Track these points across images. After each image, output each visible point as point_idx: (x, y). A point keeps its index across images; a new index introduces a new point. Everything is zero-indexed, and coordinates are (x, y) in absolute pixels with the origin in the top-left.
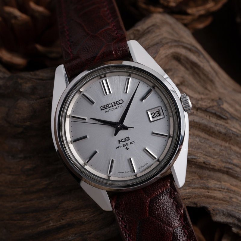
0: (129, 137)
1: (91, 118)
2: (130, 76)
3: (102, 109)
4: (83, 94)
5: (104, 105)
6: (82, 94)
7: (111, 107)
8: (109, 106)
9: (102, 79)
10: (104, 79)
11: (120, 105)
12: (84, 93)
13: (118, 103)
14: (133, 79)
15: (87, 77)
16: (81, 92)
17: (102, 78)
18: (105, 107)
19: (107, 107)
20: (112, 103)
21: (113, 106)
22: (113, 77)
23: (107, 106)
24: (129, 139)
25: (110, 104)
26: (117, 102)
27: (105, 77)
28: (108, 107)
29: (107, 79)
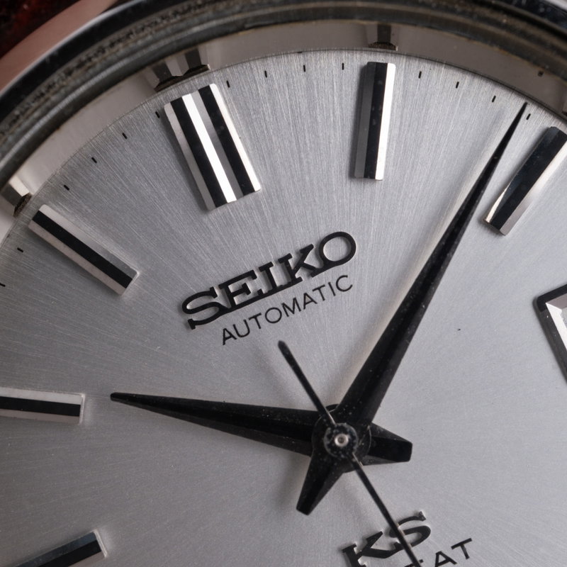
0: (419, 517)
1: (116, 397)
2: (384, 43)
3: (195, 317)
4: (41, 219)
5: (204, 288)
6: (27, 214)
7: (260, 295)
8: (244, 289)
9: (173, 92)
10: (186, 85)
11: (329, 275)
12: (46, 210)
13: (311, 260)
14: (416, 66)
15: (55, 78)
16: (20, 202)
17: (176, 80)
18: (220, 299)
19: (230, 296)
20: (265, 269)
21: (274, 289)
22: (258, 68)
23: (232, 288)
24: (424, 533)
25: (251, 275)
26: (304, 252)
27: (196, 68)
28: (237, 300)
29: (214, 89)
